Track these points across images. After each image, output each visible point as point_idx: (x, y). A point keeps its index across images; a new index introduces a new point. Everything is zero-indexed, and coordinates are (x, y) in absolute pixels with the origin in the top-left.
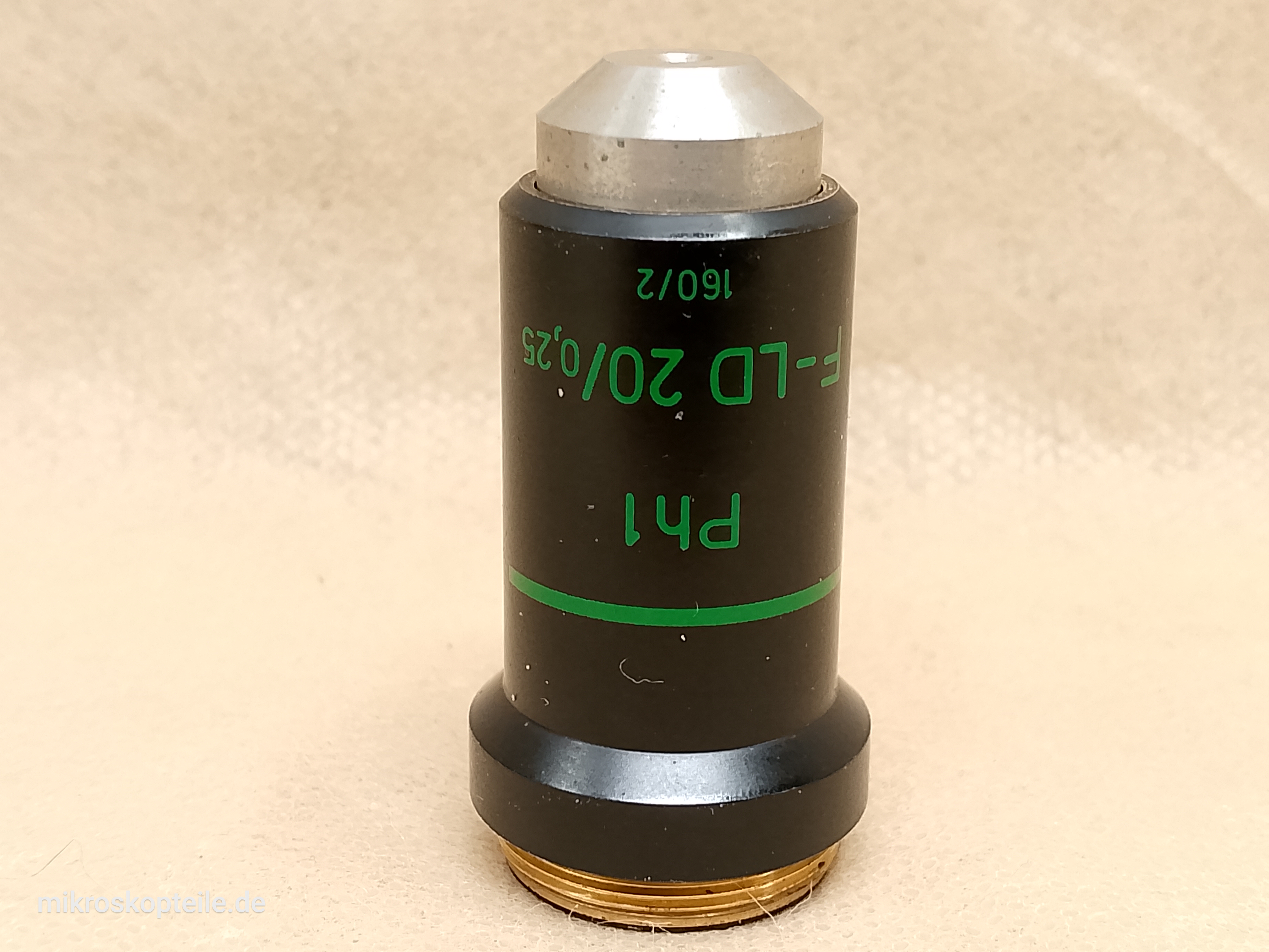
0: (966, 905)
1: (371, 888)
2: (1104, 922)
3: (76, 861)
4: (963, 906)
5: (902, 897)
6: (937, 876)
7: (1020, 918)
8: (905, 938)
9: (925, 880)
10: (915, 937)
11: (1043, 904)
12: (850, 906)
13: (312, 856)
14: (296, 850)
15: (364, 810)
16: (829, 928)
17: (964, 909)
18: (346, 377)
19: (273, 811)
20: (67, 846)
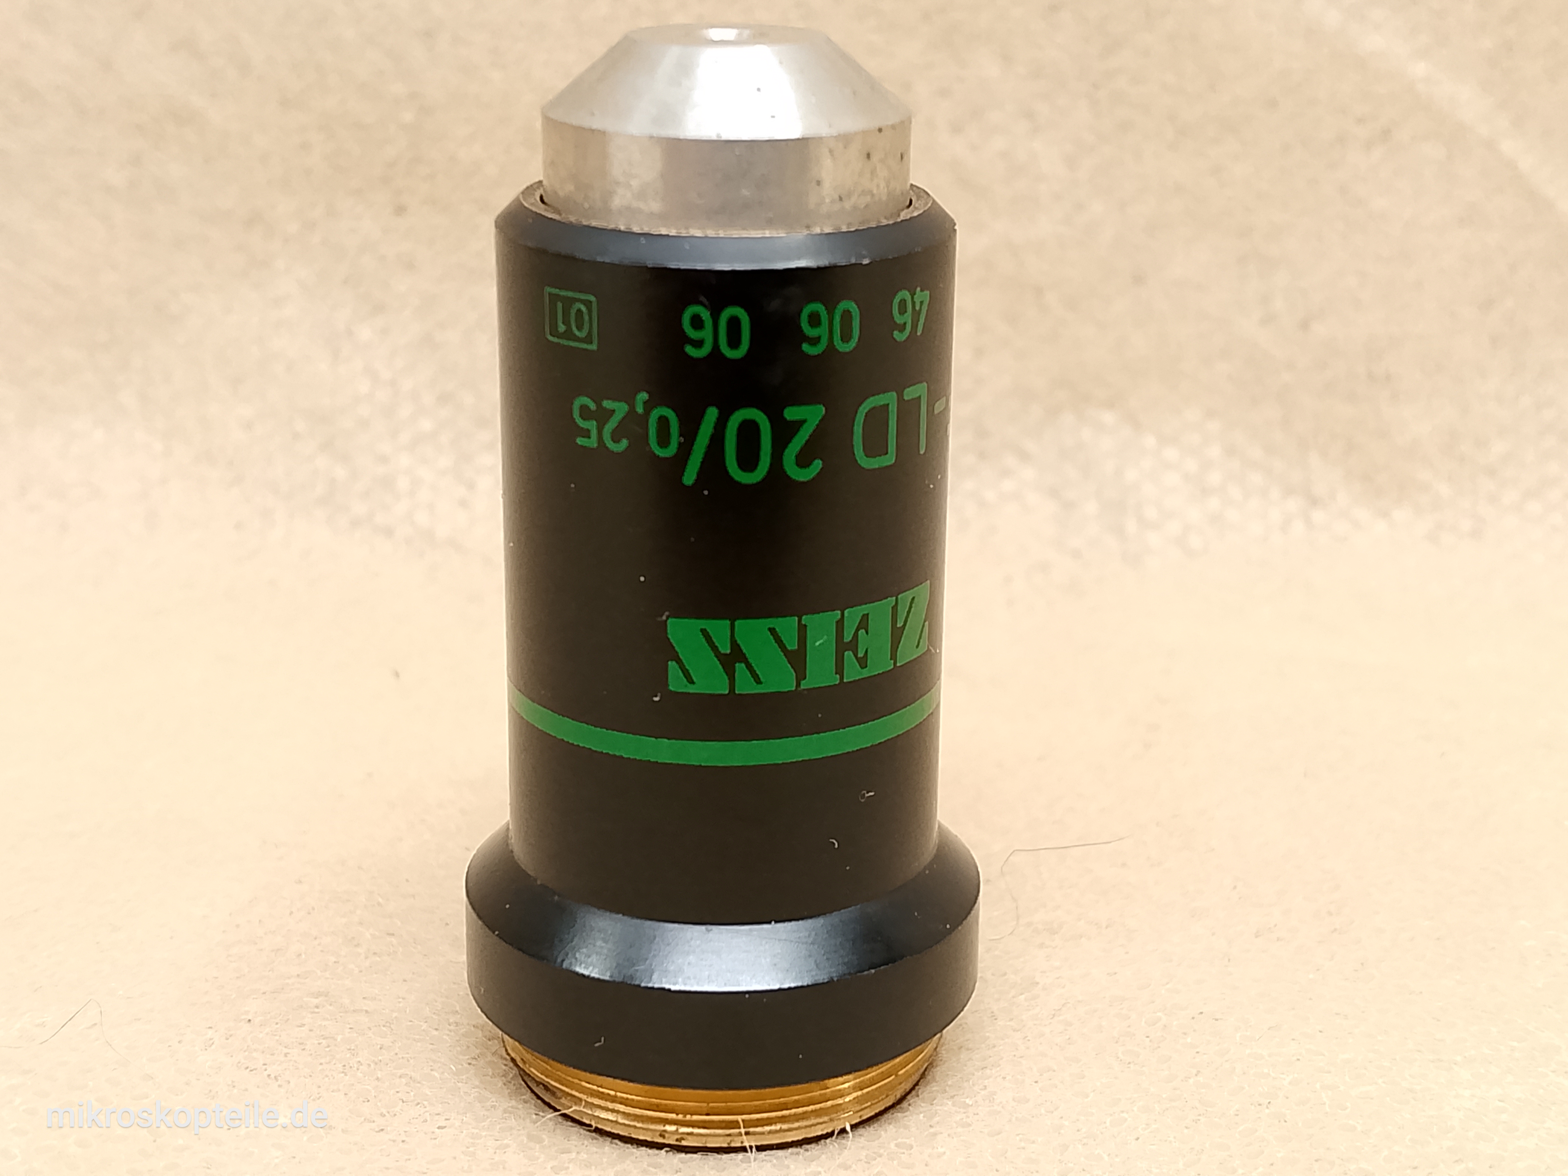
0: (1199, 1072)
1: (460, 1067)
2: (1372, 1099)
3: (95, 1024)
4: (1194, 1071)
5: (1119, 1059)
6: (1162, 1036)
7: (1266, 1090)
8: (1122, 1112)
9: (1148, 1039)
10: (1135, 1109)
11: (1296, 1075)
12: (1054, 1071)
13: (387, 1022)
14: (367, 1011)
15: (451, 961)
16: (1028, 1101)
17: (1196, 1075)
18: (426, 425)
19: (338, 962)
20: (84, 1006)
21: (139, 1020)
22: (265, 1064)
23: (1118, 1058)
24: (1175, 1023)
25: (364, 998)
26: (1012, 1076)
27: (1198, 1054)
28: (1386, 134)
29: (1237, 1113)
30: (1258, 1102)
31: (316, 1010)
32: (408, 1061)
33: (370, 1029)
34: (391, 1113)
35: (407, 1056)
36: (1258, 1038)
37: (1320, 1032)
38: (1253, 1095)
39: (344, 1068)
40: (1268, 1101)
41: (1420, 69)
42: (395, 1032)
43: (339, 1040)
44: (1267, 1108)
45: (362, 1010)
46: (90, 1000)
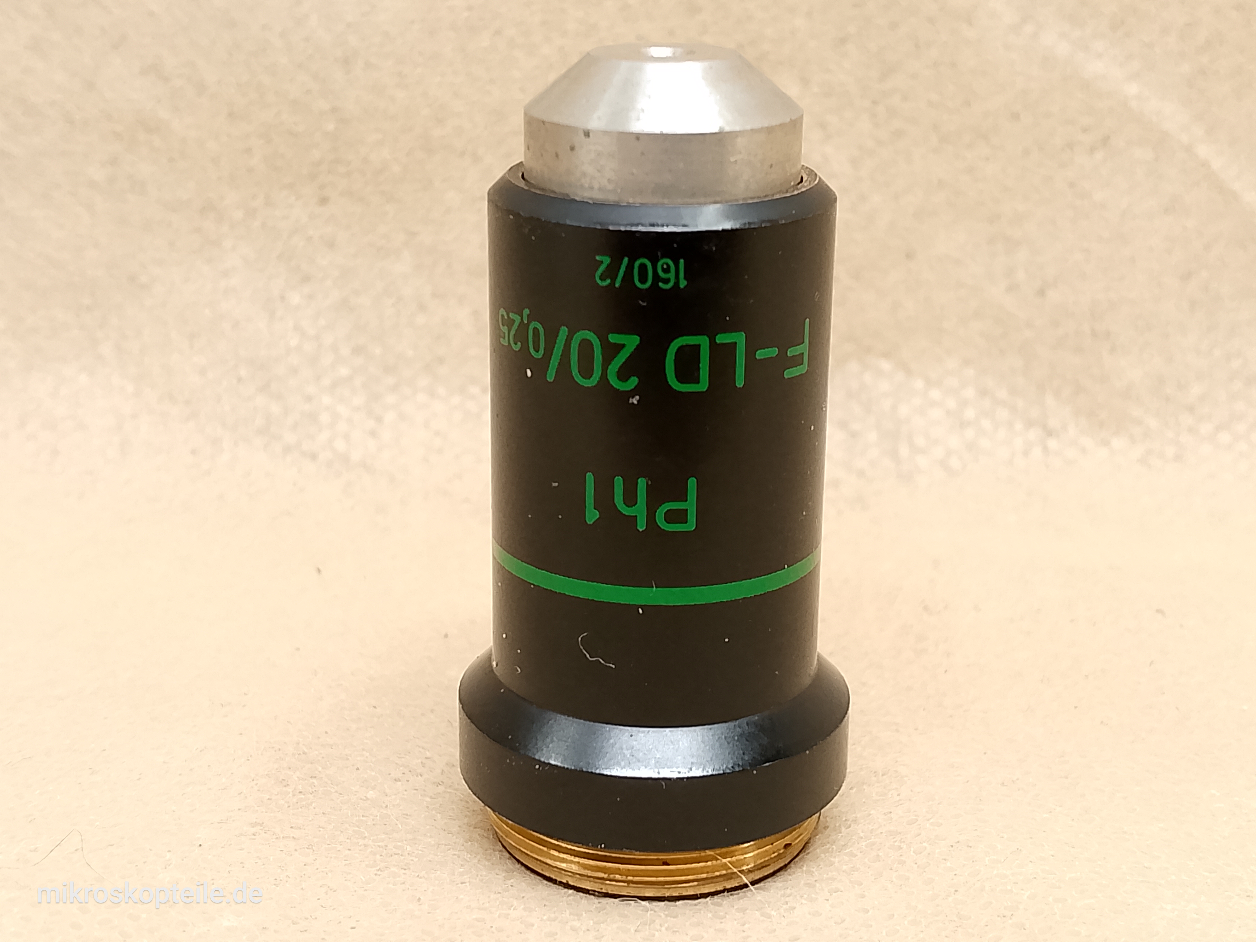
0: (956, 891)
1: (368, 877)
2: (1093, 910)
3: (78, 849)
4: (953, 891)
6: (928, 862)
7: (1010, 904)
9: (916, 865)
11: (1033, 891)
12: (841, 892)
13: (310, 845)
14: (294, 838)
19: (271, 799)
20: (68, 835)
21: (113, 845)
22: (213, 880)
23: (892, 882)
24: (937, 851)
25: (292, 827)
26: (808, 895)
27: (955, 876)
28: (1106, 140)
29: (987, 924)
30: (1003, 914)
31: (254, 837)
32: (327, 874)
33: (296, 850)
34: (313, 917)
35: (326, 870)
36: (1003, 861)
37: (1053, 856)
38: (999, 908)
39: (276, 881)
40: (1011, 913)
41: (1132, 89)
42: (316, 852)
43: (271, 860)
44: (1011, 919)
45: (289, 837)
46: (74, 829)
